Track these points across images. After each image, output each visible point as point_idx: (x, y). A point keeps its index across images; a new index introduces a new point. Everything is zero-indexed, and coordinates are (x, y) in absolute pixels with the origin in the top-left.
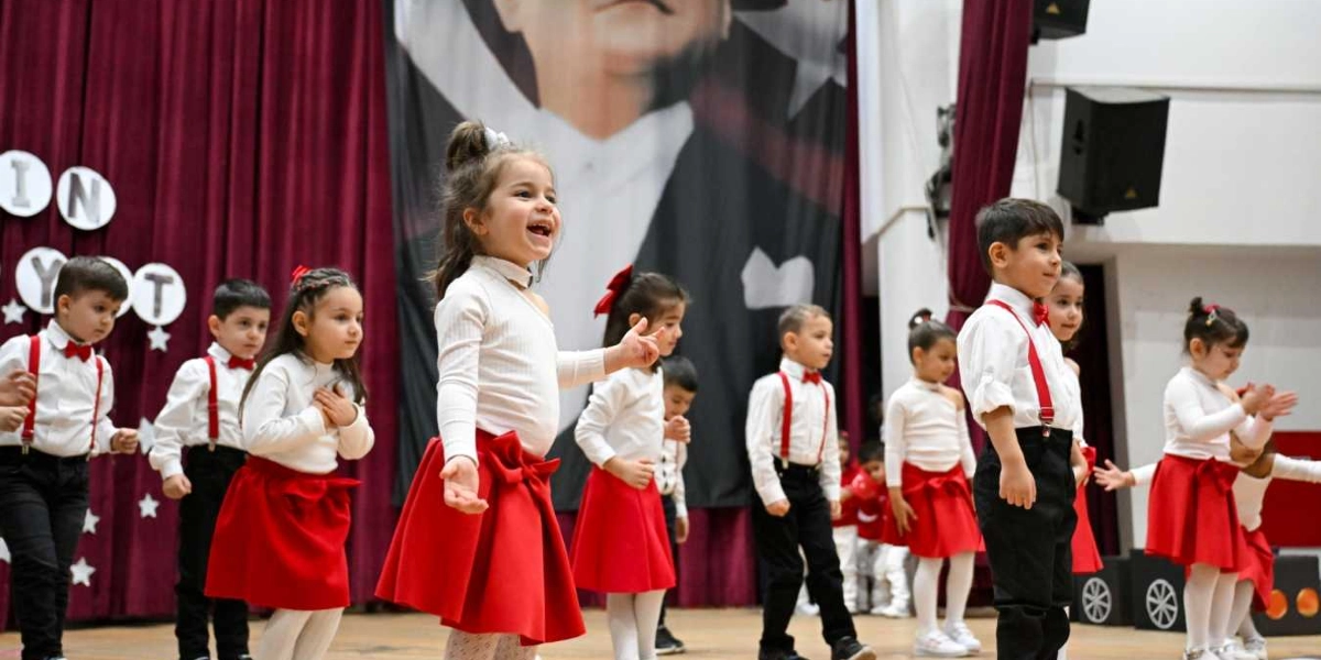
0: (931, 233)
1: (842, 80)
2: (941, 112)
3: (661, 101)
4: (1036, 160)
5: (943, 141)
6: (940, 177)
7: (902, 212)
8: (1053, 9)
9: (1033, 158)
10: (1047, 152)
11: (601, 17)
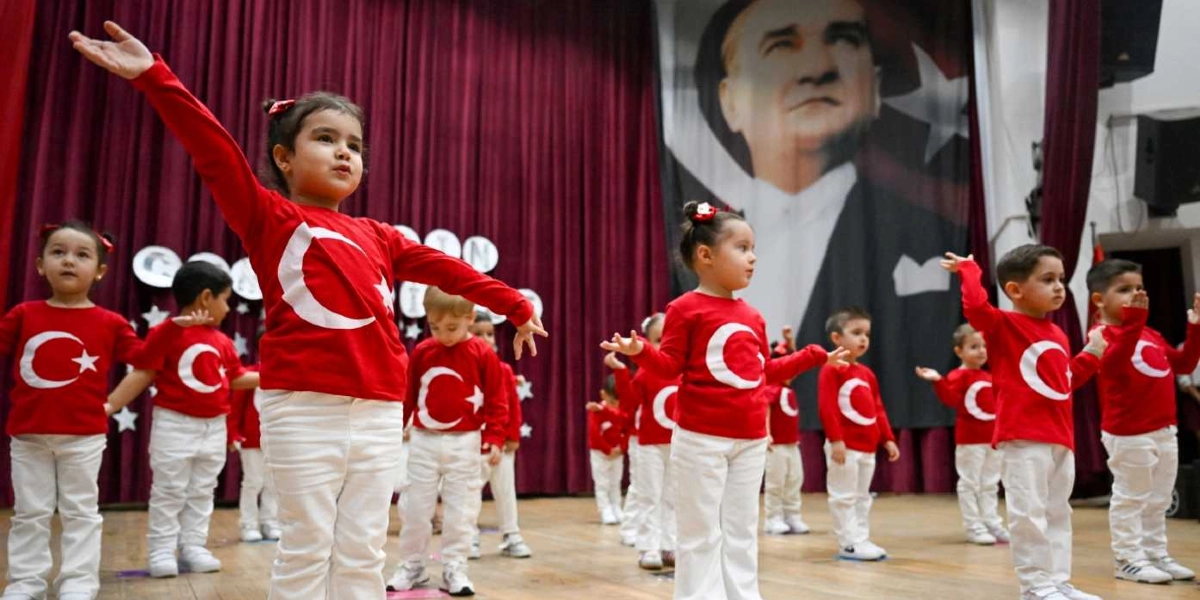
0: (1030, 234)
1: (965, 134)
2: (1035, 146)
3: (832, 164)
4: (1116, 174)
5: (1037, 166)
6: (1036, 194)
7: (1008, 221)
8: (1124, 57)
9: (1113, 172)
10: (1125, 167)
11: (792, 114)
